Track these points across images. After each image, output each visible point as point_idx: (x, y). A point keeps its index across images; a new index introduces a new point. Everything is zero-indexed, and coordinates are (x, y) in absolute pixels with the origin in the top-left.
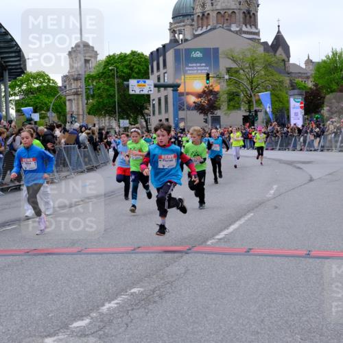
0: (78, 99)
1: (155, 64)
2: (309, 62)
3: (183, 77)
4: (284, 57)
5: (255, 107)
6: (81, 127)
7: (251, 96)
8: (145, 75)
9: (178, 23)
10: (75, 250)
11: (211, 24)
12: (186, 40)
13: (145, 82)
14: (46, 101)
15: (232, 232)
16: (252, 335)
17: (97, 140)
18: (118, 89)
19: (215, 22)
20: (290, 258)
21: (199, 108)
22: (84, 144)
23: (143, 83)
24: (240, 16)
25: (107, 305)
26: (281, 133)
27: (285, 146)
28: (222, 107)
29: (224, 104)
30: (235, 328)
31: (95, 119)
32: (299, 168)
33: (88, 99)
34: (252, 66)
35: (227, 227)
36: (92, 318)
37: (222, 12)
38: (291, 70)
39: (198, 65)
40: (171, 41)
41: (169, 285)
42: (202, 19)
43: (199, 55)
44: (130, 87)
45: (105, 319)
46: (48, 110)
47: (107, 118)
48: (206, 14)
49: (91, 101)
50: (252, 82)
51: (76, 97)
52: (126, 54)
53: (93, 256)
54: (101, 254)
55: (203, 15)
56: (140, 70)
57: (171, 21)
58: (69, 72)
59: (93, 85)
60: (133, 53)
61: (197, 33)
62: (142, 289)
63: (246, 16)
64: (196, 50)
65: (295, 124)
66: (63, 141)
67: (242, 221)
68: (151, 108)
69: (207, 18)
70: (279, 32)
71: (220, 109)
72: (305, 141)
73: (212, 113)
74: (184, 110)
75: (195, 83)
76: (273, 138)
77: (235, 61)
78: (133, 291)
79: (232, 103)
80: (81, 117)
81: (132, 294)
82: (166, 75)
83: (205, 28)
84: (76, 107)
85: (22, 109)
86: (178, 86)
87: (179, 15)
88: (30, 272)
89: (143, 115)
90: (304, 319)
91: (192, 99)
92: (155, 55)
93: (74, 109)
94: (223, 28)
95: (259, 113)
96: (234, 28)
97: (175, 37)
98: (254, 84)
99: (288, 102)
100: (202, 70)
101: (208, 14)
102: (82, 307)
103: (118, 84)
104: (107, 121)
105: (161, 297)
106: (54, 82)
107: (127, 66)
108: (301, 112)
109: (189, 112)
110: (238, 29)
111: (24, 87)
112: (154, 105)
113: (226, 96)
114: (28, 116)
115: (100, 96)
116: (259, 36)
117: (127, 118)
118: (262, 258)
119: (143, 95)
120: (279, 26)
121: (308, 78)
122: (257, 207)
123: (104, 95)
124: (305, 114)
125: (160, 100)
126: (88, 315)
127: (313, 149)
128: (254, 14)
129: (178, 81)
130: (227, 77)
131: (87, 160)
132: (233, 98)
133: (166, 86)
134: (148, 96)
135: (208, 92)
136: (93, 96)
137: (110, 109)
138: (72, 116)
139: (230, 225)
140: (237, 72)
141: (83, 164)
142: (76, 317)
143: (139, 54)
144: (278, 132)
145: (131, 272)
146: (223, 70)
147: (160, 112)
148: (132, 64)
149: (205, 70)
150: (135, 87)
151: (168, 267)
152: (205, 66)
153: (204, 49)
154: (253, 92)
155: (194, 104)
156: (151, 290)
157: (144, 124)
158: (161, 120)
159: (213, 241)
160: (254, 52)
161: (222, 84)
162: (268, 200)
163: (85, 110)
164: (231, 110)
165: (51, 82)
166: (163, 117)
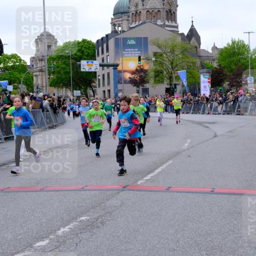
0: (42, 75)
1: (100, 49)
2: (214, 48)
3: (121, 59)
4: (196, 44)
5: (175, 82)
6: (44, 96)
7: (172, 73)
8: (92, 57)
9: (118, 18)
10: (38, 188)
11: (142, 19)
12: (123, 31)
13: (92, 62)
14: (18, 76)
15: (156, 175)
16: (170, 251)
17: (57, 105)
18: (72, 68)
19: (145, 18)
20: (199, 194)
21: (133, 82)
22: (47, 108)
23: (91, 64)
24: (164, 14)
25: (62, 230)
26: (194, 101)
27: (196, 111)
28: (150, 81)
29: (151, 79)
30: (157, 246)
31: (55, 90)
32: (207, 127)
33: (49, 75)
34: (173, 51)
35: (152, 171)
36: (51, 239)
37: (151, 11)
38: (201, 55)
39: (133, 50)
40: (112, 32)
41: (108, 214)
42: (135, 16)
43: (133, 42)
44: (82, 66)
45: (60, 240)
46: (20, 83)
47: (64, 89)
48: (138, 12)
49: (52, 76)
50: (172, 63)
51: (41, 73)
52: (78, 41)
53: (52, 192)
54: (58, 191)
55: (136, 13)
56: (89, 54)
57: (113, 17)
58: (35, 55)
59: (54, 64)
60: (84, 41)
61: (131, 26)
62: (88, 218)
63: (168, 14)
64: (131, 39)
65: (204, 95)
66: (31, 106)
67: (164, 166)
68: (97, 82)
69: (139, 15)
70: (192, 26)
71: (148, 83)
72: (211, 107)
73: (143, 86)
74: (121, 83)
75: (130, 64)
76: (188, 105)
77: (160, 47)
78: (82, 219)
79: (157, 79)
80: (45, 88)
81: (81, 221)
82: (108, 57)
83: (137, 22)
84: (40, 80)
86: (118, 65)
87: (119, 12)
88: (4, 205)
89: (91, 87)
90: (209, 239)
91: (128, 76)
92: (100, 42)
93: (39, 82)
94: (151, 22)
95: (177, 86)
96: (159, 22)
97: (115, 28)
98: (174, 64)
99: (199, 78)
100: (135, 54)
101: (140, 12)
102: (43, 231)
103: (73, 64)
104: (64, 91)
105: (102, 223)
106: (25, 63)
107: (79, 51)
108: (208, 85)
109: (125, 85)
110: (162, 23)
111: (2, 66)
112: (99, 79)
113: (153, 73)
114: (4, 87)
115: (59, 72)
116: (178, 29)
117: (79, 89)
118: (178, 194)
119: (91, 72)
120: (192, 22)
121: (214, 60)
122: (175, 156)
123: (62, 72)
124: (212, 87)
125: (104, 75)
126: (48, 237)
127: (217, 113)
128: (174, 12)
129: (117, 62)
130: (154, 59)
131: (48, 120)
132: (158, 75)
133: (108, 66)
134: (95, 73)
135: (140, 71)
136: (53, 73)
137: (67, 82)
138: (37, 88)
139: (155, 169)
140: (161, 55)
141: (45, 123)
142: (38, 239)
143: (88, 42)
144: (191, 100)
145: (80, 204)
146: (151, 54)
147: (104, 85)
148: (83, 49)
149: (137, 53)
150: (85, 66)
151: (108, 201)
152: (138, 51)
153: (137, 38)
154: (173, 70)
155: (129, 79)
156: (95, 218)
157: (92, 93)
158: (104, 91)
159: (142, 181)
160: (174, 40)
161: (150, 64)
162: (184, 151)
163: (47, 83)
164: (157, 83)
165: (22, 61)
166: (106, 88)
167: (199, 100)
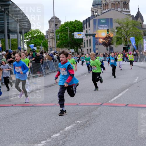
0: (52, 41)
1: (85, 25)
3: (97, 31)
4: (141, 22)
5: (128, 44)
6: (54, 53)
7: (127, 39)
8: (81, 30)
9: (95, 8)
10: (52, 104)
11: (109, 8)
12: (98, 15)
13: (81, 33)
14: (39, 42)
15: (119, 97)
16: (129, 141)
18: (70, 36)
19: (111, 7)
21: (104, 44)
22: (55, 60)
23: (80, 34)
24: (122, 5)
25: (67, 128)
26: (140, 55)
27: (141, 60)
29: (115, 42)
30: (122, 138)
33: (57, 41)
34: (127, 26)
35: (117, 95)
36: (61, 133)
37: (114, 3)
38: (144, 27)
39: (104, 26)
40: (92, 15)
41: (93, 120)
42: (105, 6)
43: (104, 21)
44: (75, 35)
45: (66, 134)
46: (40, 46)
47: (65, 49)
48: (107, 4)
49: (58, 41)
50: (127, 33)
51: (52, 40)
52: (73, 21)
55: (106, 4)
56: (79, 28)
57: (92, 7)
58: (49, 29)
59: (59, 35)
60: (76, 21)
61: (103, 12)
62: (81, 121)
63: (124, 5)
64: (102, 19)
66: (47, 58)
67: (124, 92)
68: (84, 45)
69: (107, 6)
70: (139, 11)
71: (113, 44)
73: (110, 46)
74: (97, 45)
75: (102, 34)
76: (136, 57)
77: (119, 24)
79: (118, 42)
80: (54, 48)
81: (77, 123)
82: (90, 30)
83: (106, 10)
84: (52, 44)
85: (30, 45)
86: (95, 35)
87: (95, 5)
88: (34, 114)
89: (80, 47)
91: (101, 40)
92: (85, 22)
93: (51, 45)
94: (114, 10)
95: (130, 46)
96: (119, 9)
97: (93, 14)
99: (143, 41)
100: (105, 28)
101: (108, 4)
102: (57, 128)
103: (70, 34)
105: (89, 124)
106: (43, 34)
107: (73, 26)
109: (100, 46)
110: (121, 10)
111: (30, 36)
112: (85, 43)
113: (115, 39)
115: (62, 39)
116: (130, 13)
117: (74, 49)
119: (80, 39)
120: (139, 9)
122: (130, 86)
123: (64, 39)
125: (87, 41)
126: (59, 132)
128: (128, 3)
129: (95, 33)
130: (116, 31)
131: (56, 66)
132: (119, 40)
133: (90, 35)
134: (82, 39)
135: (108, 37)
136: (59, 40)
137: (66, 45)
138: (50, 48)
139: (119, 94)
140: (120, 28)
141: (55, 68)
142: (54, 133)
143: (78, 21)
145: (77, 114)
146: (114, 28)
147: (87, 46)
148: (75, 26)
149: (107, 28)
150: (77, 35)
151: (92, 112)
152: (107, 26)
153: (106, 19)
154: (127, 37)
155: (102, 43)
156: (85, 122)
157: (81, 51)
158: (88, 50)
159: (111, 101)
160: (128, 20)
161: (114, 34)
162: (135, 83)
163: (56, 45)
164: (118, 45)
165: (42, 34)
166: (89, 48)
167: (143, 54)
